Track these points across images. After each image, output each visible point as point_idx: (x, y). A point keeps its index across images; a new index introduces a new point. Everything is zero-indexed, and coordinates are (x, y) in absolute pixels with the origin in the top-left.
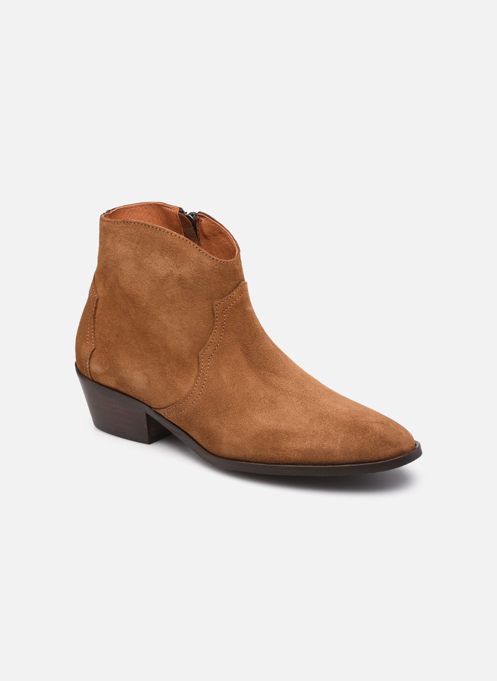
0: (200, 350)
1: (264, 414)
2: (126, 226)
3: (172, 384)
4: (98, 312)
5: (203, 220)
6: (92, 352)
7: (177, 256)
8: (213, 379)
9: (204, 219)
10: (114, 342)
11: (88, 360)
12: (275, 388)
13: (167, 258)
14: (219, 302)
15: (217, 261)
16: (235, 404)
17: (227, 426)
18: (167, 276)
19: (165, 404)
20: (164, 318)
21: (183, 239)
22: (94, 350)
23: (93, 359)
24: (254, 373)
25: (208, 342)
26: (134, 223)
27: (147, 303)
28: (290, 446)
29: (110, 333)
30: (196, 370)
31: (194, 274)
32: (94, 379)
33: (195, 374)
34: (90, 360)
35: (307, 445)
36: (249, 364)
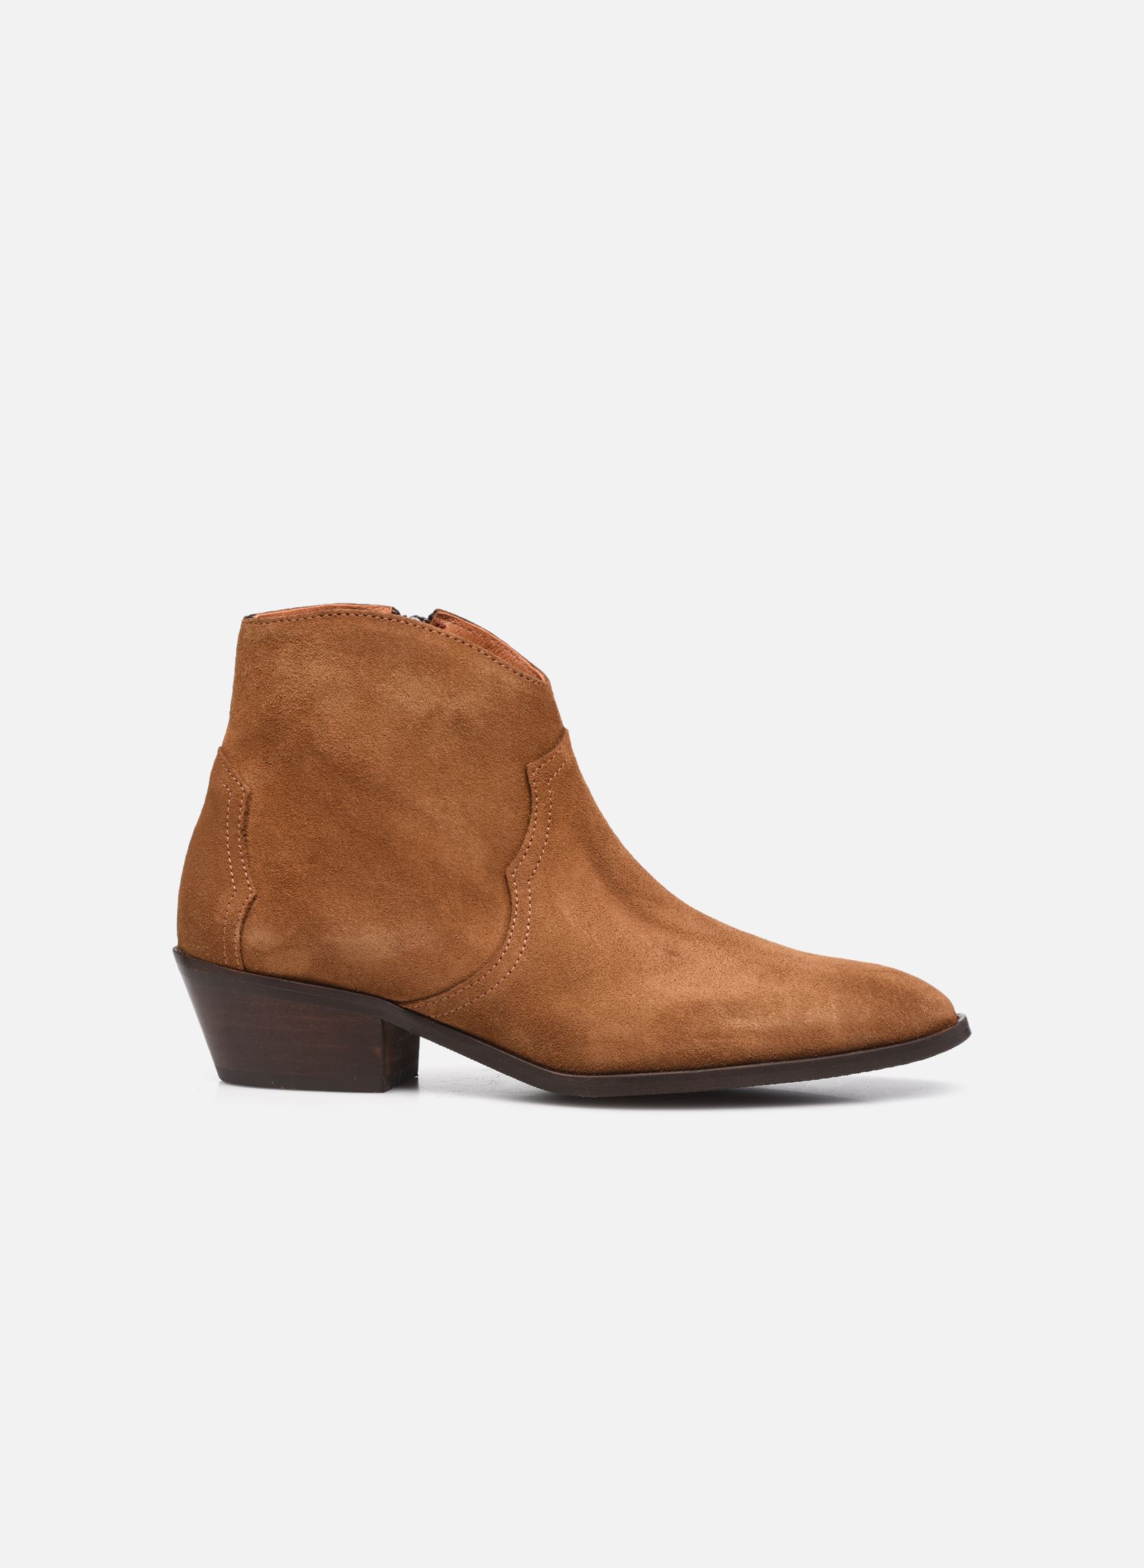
0: (508, 864)
1: (663, 977)
2: (328, 622)
3: (458, 938)
4: (252, 820)
5: (447, 626)
6: (251, 904)
7: (447, 673)
8: (544, 918)
9: (449, 623)
10: (305, 874)
11: (239, 925)
12: (667, 929)
13: (427, 678)
14: (538, 762)
15: (528, 679)
16: (600, 962)
17: (593, 1005)
18: (430, 716)
19: (444, 984)
20: (428, 803)
21: (456, 639)
22: (254, 899)
23: (253, 918)
24: (621, 904)
25: (523, 846)
26: (348, 614)
27: (388, 777)
28: (739, 1026)
29: (293, 857)
30: (505, 906)
31: (486, 707)
32: (249, 966)
33: (503, 912)
34: (243, 923)
35: (773, 1022)
36: (607, 885)
